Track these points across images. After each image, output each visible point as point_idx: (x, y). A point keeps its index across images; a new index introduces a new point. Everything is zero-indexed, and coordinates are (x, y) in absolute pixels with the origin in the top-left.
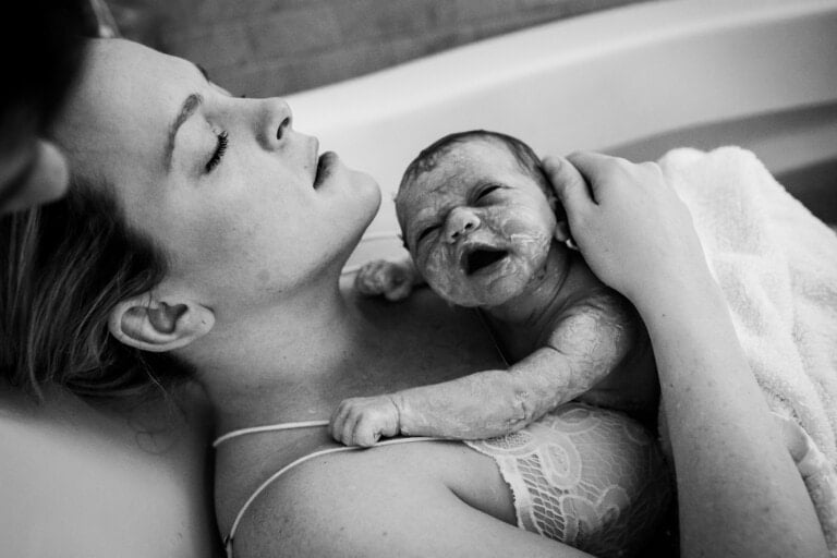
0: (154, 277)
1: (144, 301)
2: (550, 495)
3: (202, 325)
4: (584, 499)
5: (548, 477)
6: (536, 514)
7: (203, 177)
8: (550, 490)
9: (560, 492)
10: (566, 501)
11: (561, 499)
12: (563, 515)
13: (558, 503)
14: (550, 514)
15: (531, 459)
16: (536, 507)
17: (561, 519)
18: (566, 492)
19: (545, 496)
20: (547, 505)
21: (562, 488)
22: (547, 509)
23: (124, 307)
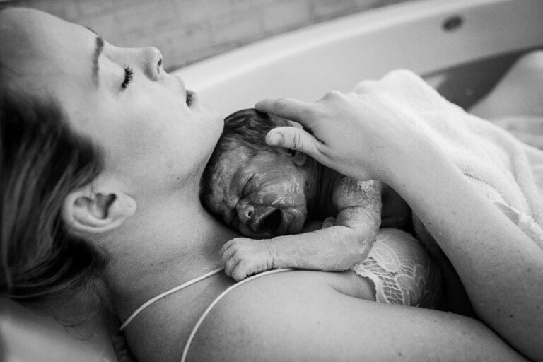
0: (94, 170)
1: (86, 192)
2: (389, 277)
3: (129, 208)
4: (407, 276)
5: (383, 267)
6: (385, 293)
7: (121, 93)
8: (388, 275)
9: (393, 274)
10: (398, 279)
11: (395, 279)
12: (400, 289)
13: (394, 282)
14: (393, 290)
15: (370, 260)
16: (385, 288)
17: (399, 291)
18: (397, 274)
19: (387, 279)
20: (390, 285)
21: (394, 272)
22: (390, 288)
23: (73, 197)
